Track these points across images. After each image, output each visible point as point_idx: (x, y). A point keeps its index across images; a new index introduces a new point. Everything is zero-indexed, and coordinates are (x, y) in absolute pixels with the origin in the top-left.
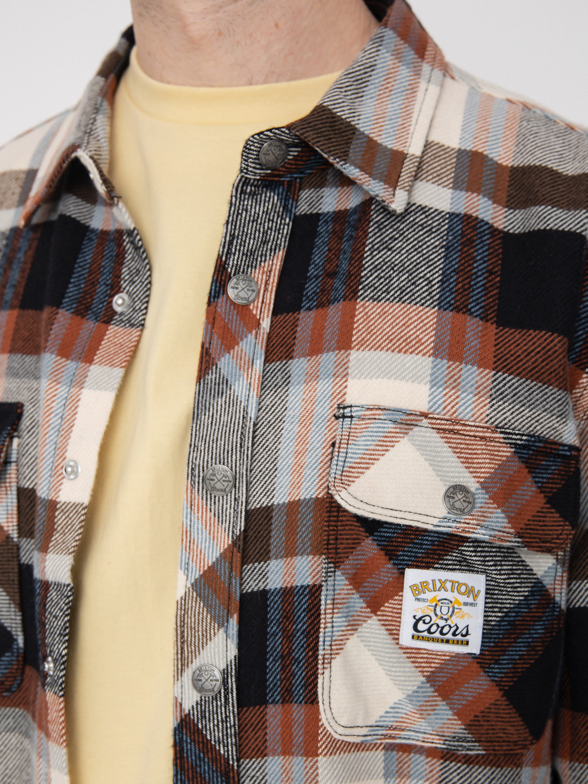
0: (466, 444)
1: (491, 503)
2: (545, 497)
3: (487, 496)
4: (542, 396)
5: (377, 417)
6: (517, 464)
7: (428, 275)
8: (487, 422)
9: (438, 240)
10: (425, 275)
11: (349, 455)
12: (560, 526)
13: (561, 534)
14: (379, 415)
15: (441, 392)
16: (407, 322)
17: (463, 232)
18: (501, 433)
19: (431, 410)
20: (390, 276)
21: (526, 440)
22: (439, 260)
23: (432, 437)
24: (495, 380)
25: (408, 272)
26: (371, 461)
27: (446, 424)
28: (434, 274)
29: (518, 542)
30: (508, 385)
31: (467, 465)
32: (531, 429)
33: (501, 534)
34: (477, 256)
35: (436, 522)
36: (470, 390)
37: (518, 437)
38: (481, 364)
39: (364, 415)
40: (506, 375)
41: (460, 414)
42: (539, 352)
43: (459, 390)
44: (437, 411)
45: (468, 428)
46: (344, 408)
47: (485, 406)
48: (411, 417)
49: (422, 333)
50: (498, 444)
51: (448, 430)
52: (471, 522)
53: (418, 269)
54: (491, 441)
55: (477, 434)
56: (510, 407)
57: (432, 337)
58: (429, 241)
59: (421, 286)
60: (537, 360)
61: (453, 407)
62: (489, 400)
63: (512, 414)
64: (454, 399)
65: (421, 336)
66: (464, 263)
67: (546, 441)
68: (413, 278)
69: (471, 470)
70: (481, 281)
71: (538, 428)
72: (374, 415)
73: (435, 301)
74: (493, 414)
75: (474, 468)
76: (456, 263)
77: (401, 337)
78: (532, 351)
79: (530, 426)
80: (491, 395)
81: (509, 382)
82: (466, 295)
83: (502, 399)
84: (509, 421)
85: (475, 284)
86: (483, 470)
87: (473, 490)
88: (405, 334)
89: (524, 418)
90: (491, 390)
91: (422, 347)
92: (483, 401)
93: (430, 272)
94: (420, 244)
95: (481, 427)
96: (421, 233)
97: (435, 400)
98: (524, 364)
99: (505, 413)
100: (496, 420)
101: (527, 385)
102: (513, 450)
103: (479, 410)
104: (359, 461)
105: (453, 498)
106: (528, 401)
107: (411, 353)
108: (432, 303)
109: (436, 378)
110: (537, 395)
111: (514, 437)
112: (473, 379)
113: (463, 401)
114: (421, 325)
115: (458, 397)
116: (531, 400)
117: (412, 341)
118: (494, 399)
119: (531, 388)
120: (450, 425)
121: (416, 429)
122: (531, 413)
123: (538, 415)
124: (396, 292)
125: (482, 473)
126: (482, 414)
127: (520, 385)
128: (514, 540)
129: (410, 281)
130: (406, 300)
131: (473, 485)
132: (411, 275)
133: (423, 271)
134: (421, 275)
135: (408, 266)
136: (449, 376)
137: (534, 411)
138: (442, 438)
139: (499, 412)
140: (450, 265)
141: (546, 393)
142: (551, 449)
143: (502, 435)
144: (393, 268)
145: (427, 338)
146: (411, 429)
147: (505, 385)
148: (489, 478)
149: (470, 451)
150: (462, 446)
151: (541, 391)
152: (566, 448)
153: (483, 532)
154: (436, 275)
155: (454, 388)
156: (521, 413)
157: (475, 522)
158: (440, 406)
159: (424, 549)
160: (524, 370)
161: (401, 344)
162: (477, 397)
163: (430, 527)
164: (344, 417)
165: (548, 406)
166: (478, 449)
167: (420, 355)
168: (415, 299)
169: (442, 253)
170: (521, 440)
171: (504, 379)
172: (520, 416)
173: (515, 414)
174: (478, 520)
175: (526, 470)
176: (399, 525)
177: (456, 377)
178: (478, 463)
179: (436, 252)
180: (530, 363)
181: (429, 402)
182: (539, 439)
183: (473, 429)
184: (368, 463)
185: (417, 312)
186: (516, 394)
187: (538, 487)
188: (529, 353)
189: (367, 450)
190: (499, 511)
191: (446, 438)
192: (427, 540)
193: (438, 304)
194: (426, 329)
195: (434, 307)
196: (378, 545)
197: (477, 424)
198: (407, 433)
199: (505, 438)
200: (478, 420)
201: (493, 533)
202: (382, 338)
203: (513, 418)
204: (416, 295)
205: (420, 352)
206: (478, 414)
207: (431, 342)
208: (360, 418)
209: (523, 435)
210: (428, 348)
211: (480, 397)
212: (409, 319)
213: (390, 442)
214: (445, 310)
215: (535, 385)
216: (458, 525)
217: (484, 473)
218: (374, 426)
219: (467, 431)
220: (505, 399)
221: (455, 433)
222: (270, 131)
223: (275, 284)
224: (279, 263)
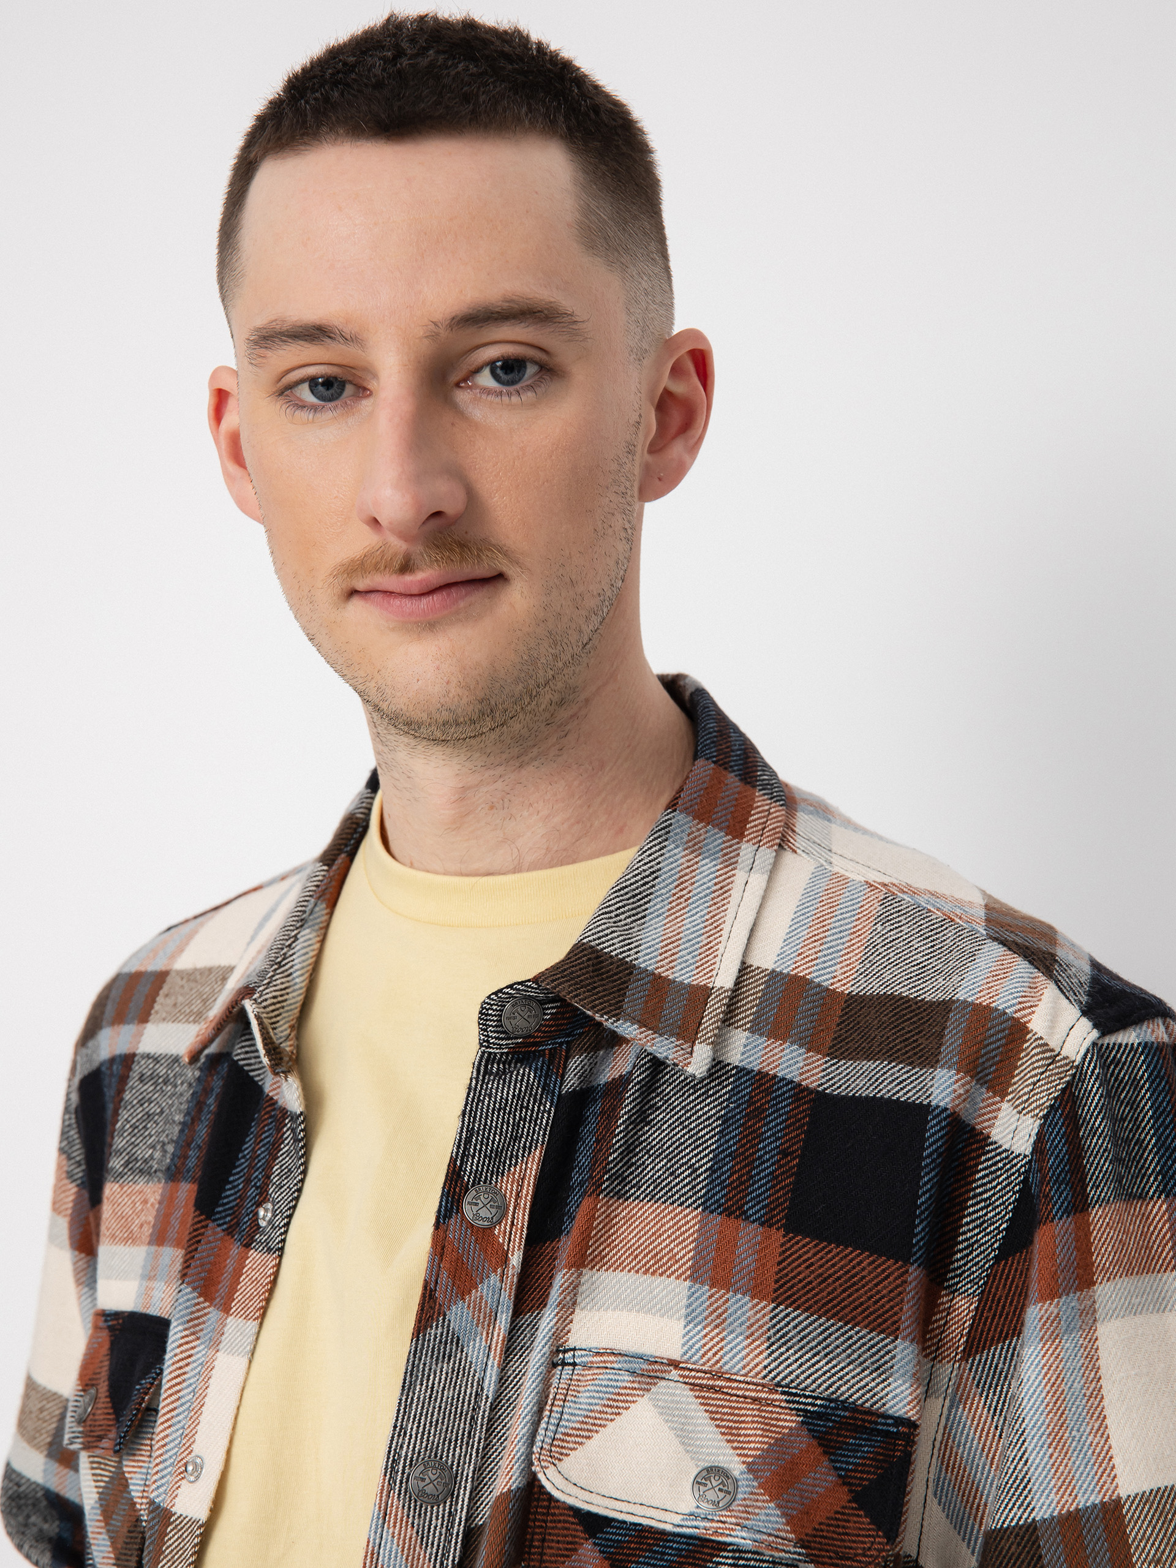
0: (730, 1407)
1: (761, 1494)
2: (851, 1491)
3: (755, 1484)
4: (845, 1341)
5: (609, 1365)
6: (804, 1441)
7: (693, 1161)
8: (764, 1377)
9: (715, 1107)
10: (690, 1160)
11: (565, 1416)
12: (869, 1536)
13: (869, 1549)
14: (612, 1362)
15: (699, 1332)
16: (659, 1230)
17: (752, 1098)
18: (784, 1393)
19: (686, 1357)
20: (644, 1163)
21: (821, 1406)
22: (710, 1138)
23: (684, 1396)
24: (774, 1317)
25: (666, 1157)
26: (594, 1428)
27: (703, 1378)
28: (702, 1159)
29: (799, 1554)
30: (792, 1324)
31: (729, 1437)
32: (831, 1390)
33: (771, 1539)
34: (766, 1132)
35: (677, 1520)
36: (739, 1330)
37: (810, 1400)
38: (756, 1292)
39: (592, 1362)
40: (790, 1309)
41: (726, 1363)
42: (839, 1278)
43: (724, 1330)
44: (694, 1359)
45: (735, 1385)
46: (565, 1351)
47: (761, 1353)
48: (657, 1367)
49: (677, 1245)
50: (778, 1410)
51: (706, 1386)
52: (728, 1520)
53: (681, 1151)
54: (769, 1405)
55: (747, 1393)
56: (797, 1356)
57: (690, 1251)
58: (701, 1109)
59: (681, 1177)
60: (835, 1289)
61: (716, 1353)
62: (766, 1345)
63: (801, 1366)
64: (718, 1343)
65: (675, 1251)
66: (745, 1144)
67: (855, 1409)
68: (672, 1166)
69: (735, 1444)
70: (768, 1167)
71: (843, 1389)
72: (605, 1362)
73: (699, 1198)
74: (773, 1366)
75: (739, 1442)
76: (735, 1144)
77: (650, 1252)
78: (830, 1276)
79: (830, 1386)
80: (769, 1338)
81: (793, 1319)
82: (743, 1190)
83: (785, 1344)
84: (797, 1377)
85: (758, 1174)
86: (752, 1445)
87: (736, 1473)
88: (655, 1247)
89: (820, 1373)
90: (769, 1330)
91: (677, 1266)
92: (759, 1346)
93: (696, 1155)
94: (688, 1115)
95: (754, 1384)
96: (692, 1098)
97: (690, 1343)
98: (817, 1294)
99: (789, 1366)
100: (778, 1374)
101: (821, 1325)
102: (801, 1419)
103: (752, 1360)
104: (578, 1426)
105: (705, 1485)
106: (824, 1348)
107: (661, 1275)
108: (695, 1202)
109: (693, 1311)
110: (837, 1339)
111: (803, 1400)
112: (744, 1314)
113: (730, 1346)
114: (678, 1233)
115: (722, 1340)
116: (828, 1346)
117: (662, 1258)
118: (773, 1344)
119: (827, 1329)
120: (709, 1379)
121: (663, 1383)
122: (830, 1365)
123: (842, 1369)
124: (648, 1187)
125: (750, 1449)
126: (757, 1365)
127: (810, 1324)
128: (792, 1550)
129: (668, 1169)
130: (660, 1198)
131: (736, 1466)
132: (671, 1160)
133: (688, 1154)
134: (684, 1160)
135: (668, 1148)
136: (711, 1309)
137: (834, 1362)
138: (697, 1397)
139: (781, 1363)
140: (726, 1146)
141: (851, 1337)
142: (863, 1420)
143: (784, 1397)
144: (648, 1151)
145: (683, 1252)
146: (655, 1384)
147: (789, 1323)
148: (759, 1457)
149: (736, 1418)
150: (725, 1410)
151: (843, 1335)
152: (890, 1421)
153: (744, 1534)
154: (705, 1160)
155: (717, 1326)
156: (814, 1365)
157: (733, 1520)
158: (697, 1351)
159: (666, 1561)
160: (816, 1303)
161: (648, 1262)
162: (749, 1340)
163: (669, 1528)
164: (564, 1364)
165: (855, 1356)
166: (747, 1416)
167: (673, 1277)
168: (673, 1196)
169: (717, 1127)
170: (814, 1405)
171: (787, 1315)
172: (812, 1370)
173: (804, 1367)
174: (736, 1517)
175: (820, 1450)
176: (625, 1522)
177: (720, 1311)
178: (746, 1435)
179: (709, 1125)
180: (825, 1294)
181: (683, 1345)
182: (844, 1405)
183: (742, 1385)
184: (591, 1431)
185: (672, 1215)
186: (804, 1337)
187: (840, 1476)
188: (826, 1279)
189: (591, 1411)
190: (772, 1505)
191: (703, 1397)
192: (671, 1548)
193: (702, 1204)
194: (684, 1240)
195: (696, 1209)
196: (600, 1551)
197: (749, 1379)
198: (648, 1390)
199: (788, 1402)
200: (752, 1374)
201: (758, 1537)
202: (625, 1252)
203: (803, 1372)
204: (674, 1190)
205: (673, 1273)
206: (752, 1365)
207: (689, 1260)
208: (586, 1366)
209: (816, 1398)
210: (684, 1268)
211: (754, 1341)
212: (662, 1226)
213: (623, 1401)
214: (712, 1212)
215: (833, 1325)
216: (708, 1525)
217: (754, 1449)
218: (604, 1377)
219: (733, 1389)
220: (789, 1344)
221: (716, 1392)
222: (511, 986)
223: (529, 1198)
224: (535, 1167)
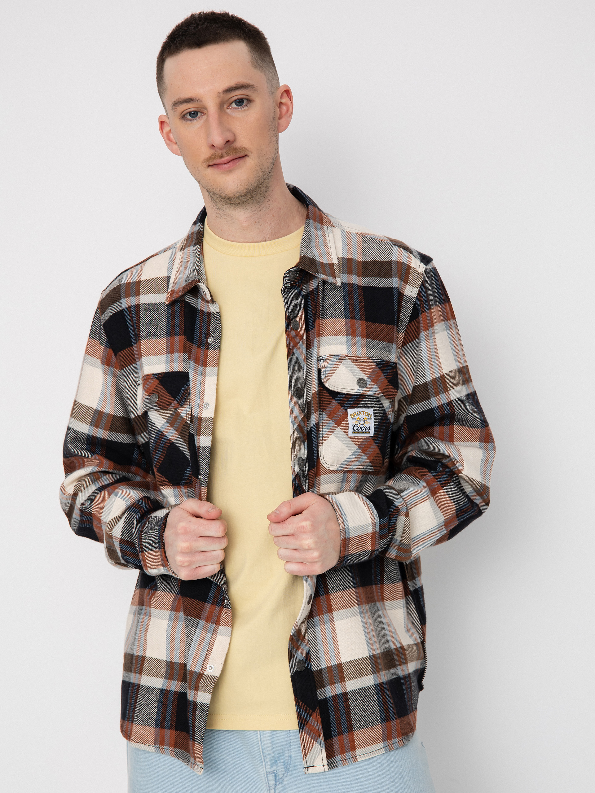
0: (361, 364)
1: (372, 383)
2: (388, 380)
3: (371, 381)
4: (383, 346)
5: (331, 358)
6: (378, 370)
7: (339, 307)
8: (366, 356)
9: (340, 293)
10: (338, 307)
11: (326, 371)
12: (393, 390)
13: (394, 393)
14: (332, 358)
15: (351, 347)
16: (335, 325)
17: (348, 290)
18: (372, 359)
19: (348, 354)
20: (326, 309)
21: (379, 361)
22: (342, 301)
23: (350, 363)
24: (367, 342)
25: (332, 307)
26: (333, 373)
27: (354, 358)
28: (341, 306)
29: (382, 395)
30: (371, 343)
31: (362, 371)
32: (381, 357)
33: (377, 392)
34: (355, 297)
35: (355, 391)
36: (360, 346)
37: (377, 360)
38: (362, 336)
39: (327, 358)
40: (370, 340)
41: (358, 354)
42: (379, 331)
43: (356, 346)
44: (350, 354)
45: (361, 359)
46: (320, 357)
47: (365, 350)
48: (342, 357)
49: (341, 328)
50: (371, 363)
51: (354, 360)
52: (367, 390)
53: (336, 305)
54: (369, 362)
55: (364, 360)
56: (373, 350)
57: (344, 329)
58: (337, 294)
59: (338, 311)
60: (379, 334)
61: (355, 352)
62: (366, 348)
63: (374, 353)
64: (355, 349)
65: (341, 329)
66: (351, 301)
67: (386, 361)
68: (334, 309)
69: (364, 372)
70: (358, 306)
71: (383, 357)
72: (330, 358)
73: (343, 316)
74: (368, 353)
75: (365, 372)
76: (348, 301)
77: (334, 330)
78: (377, 331)
79: (380, 356)
80: (366, 347)
81: (371, 342)
82: (353, 312)
83: (370, 348)
84: (373, 355)
85: (356, 308)
86: (368, 372)
87: (365, 379)
88: (336, 329)
89: (378, 354)
90: (366, 345)
91: (342, 333)
92: (364, 349)
93: (340, 306)
94: (335, 296)
95: (365, 358)
96: (334, 292)
97: (349, 350)
98: (375, 336)
99: (371, 353)
100: (369, 355)
101: (377, 342)
102: (376, 365)
103: (363, 352)
104: (329, 373)
105: (360, 383)
106: (378, 348)
107: (339, 335)
108: (343, 317)
109: (348, 343)
110: (381, 345)
111: (376, 360)
112: (360, 342)
113: (358, 350)
114: (340, 325)
115: (356, 348)
116: (379, 347)
117: (338, 331)
118: (367, 348)
119: (379, 343)
120: (355, 358)
121: (344, 361)
122: (380, 352)
123: (382, 352)
124: (330, 315)
125: (368, 373)
126: (364, 353)
127: (375, 342)
128: (381, 395)
129: (334, 310)
130: (333, 317)
131: (365, 378)
132: (333, 308)
133: (338, 305)
134: (337, 307)
135: (332, 305)
136: (353, 342)
137: (381, 351)
138: (353, 363)
139: (370, 352)
140: (346, 302)
141: (384, 344)
142: (388, 364)
143: (372, 360)
144: (327, 306)
145: (343, 329)
146: (343, 361)
147: (370, 343)
148: (370, 374)
149: (363, 366)
150: (360, 365)
151: (382, 344)
152: (392, 363)
153: (371, 392)
154: (342, 306)
155: (354, 345)
156: (377, 352)
157: (368, 389)
158: (351, 352)
159: (352, 402)
160: (375, 337)
161: (335, 333)
162: (362, 348)
163: (354, 393)
164: (320, 360)
165: (385, 349)
166: (365, 366)
167: (342, 335)
168: (337, 316)
169: (342, 298)
170: (378, 361)
171: (370, 341)
172: (376, 353)
173: (375, 353)
174: (369, 389)
175: (381, 372)
176: (344, 393)
177: (355, 342)
178: (366, 370)
179: (341, 298)
180: (377, 335)
181: (347, 351)
182: (384, 361)
183: (363, 359)
184: (332, 374)
185: (338, 321)
186: (374, 346)
187: (385, 377)
188: (376, 332)
189: (331, 369)
190: (375, 385)
191: (354, 363)
192: (353, 399)
193: (344, 317)
194: (342, 326)
195: (343, 318)
196: (337, 402)
197: (364, 357)
198: (342, 363)
199: (373, 361)
200: (363, 356)
201: (375, 392)
202: (328, 332)
203: (374, 354)
204: (337, 315)
205: (341, 335)
206: (363, 353)
207: (345, 331)
208: (326, 360)
209: (378, 360)
210: (344, 333)
211: (363, 348)
212: (336, 324)
213: (337, 366)
214: (347, 319)
215: (380, 342)
216: (363, 391)
217: (369, 373)
218: (331, 361)
219: (361, 360)
220: (371, 348)
221: (357, 361)
222: (292, 268)
223: (304, 322)
224: (303, 314)
